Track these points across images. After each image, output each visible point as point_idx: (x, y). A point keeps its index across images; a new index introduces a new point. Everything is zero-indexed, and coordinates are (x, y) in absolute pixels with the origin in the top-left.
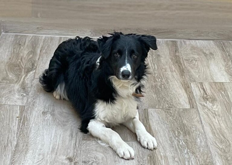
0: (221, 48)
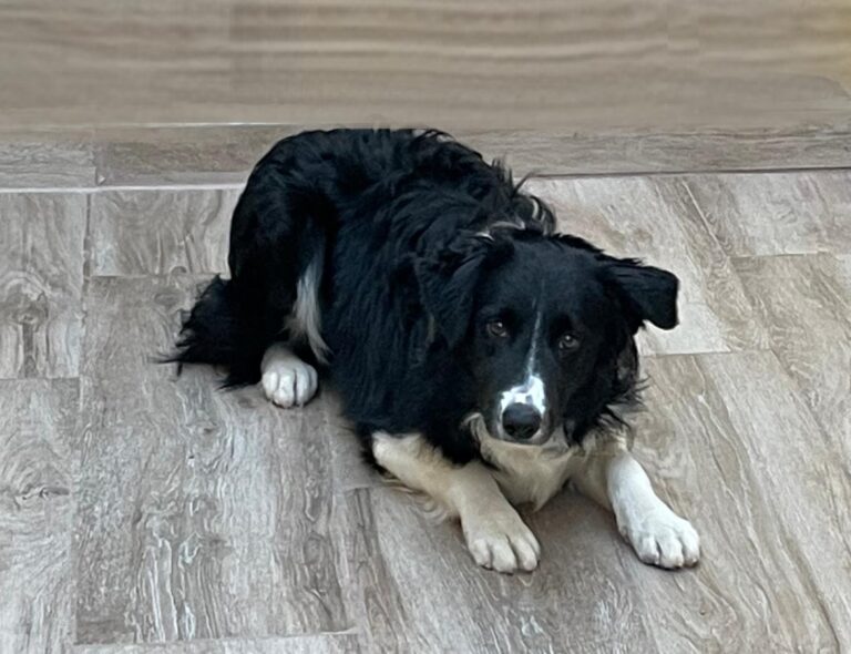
0: (684, 208)
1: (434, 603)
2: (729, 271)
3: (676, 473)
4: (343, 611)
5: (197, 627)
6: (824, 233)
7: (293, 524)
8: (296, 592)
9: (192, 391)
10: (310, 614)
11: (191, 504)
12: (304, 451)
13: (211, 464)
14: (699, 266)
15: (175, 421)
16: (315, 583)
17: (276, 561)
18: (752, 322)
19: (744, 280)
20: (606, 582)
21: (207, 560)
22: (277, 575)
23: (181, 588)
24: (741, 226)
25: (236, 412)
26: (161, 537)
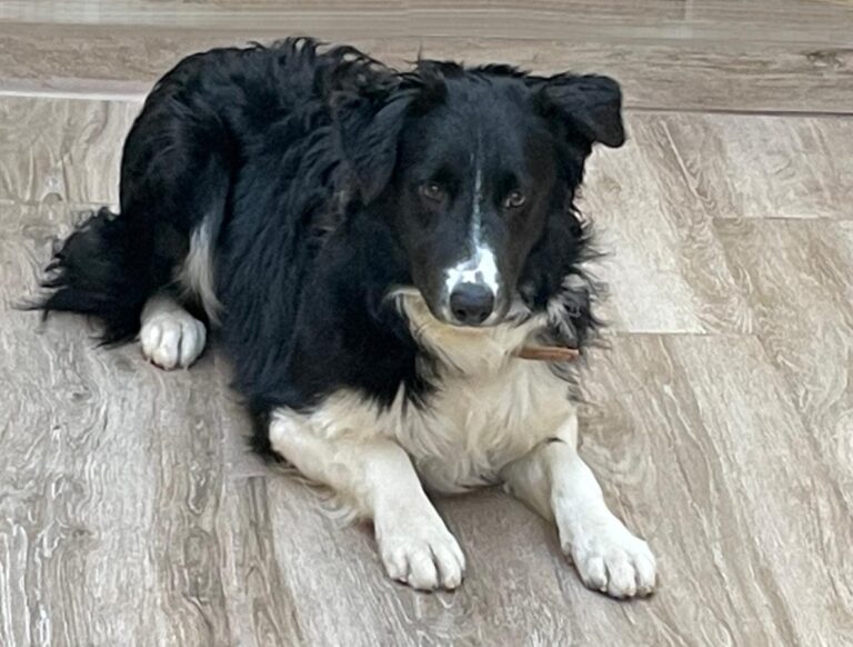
0: (660, 154)
1: (335, 622)
2: (710, 234)
3: (632, 480)
4: (227, 625)
5: (54, 634)
6: (827, 194)
7: (173, 516)
8: (172, 599)
9: (61, 346)
10: (187, 626)
11: (53, 485)
12: (192, 427)
13: (80, 438)
14: (674, 226)
15: (40, 382)
16: (196, 590)
17: (151, 560)
18: (735, 299)
19: (726, 246)
20: (542, 609)
21: (68, 555)
22: (151, 578)
23: (36, 586)
24: (728, 180)
25: (113, 374)
26: (16, 522)
